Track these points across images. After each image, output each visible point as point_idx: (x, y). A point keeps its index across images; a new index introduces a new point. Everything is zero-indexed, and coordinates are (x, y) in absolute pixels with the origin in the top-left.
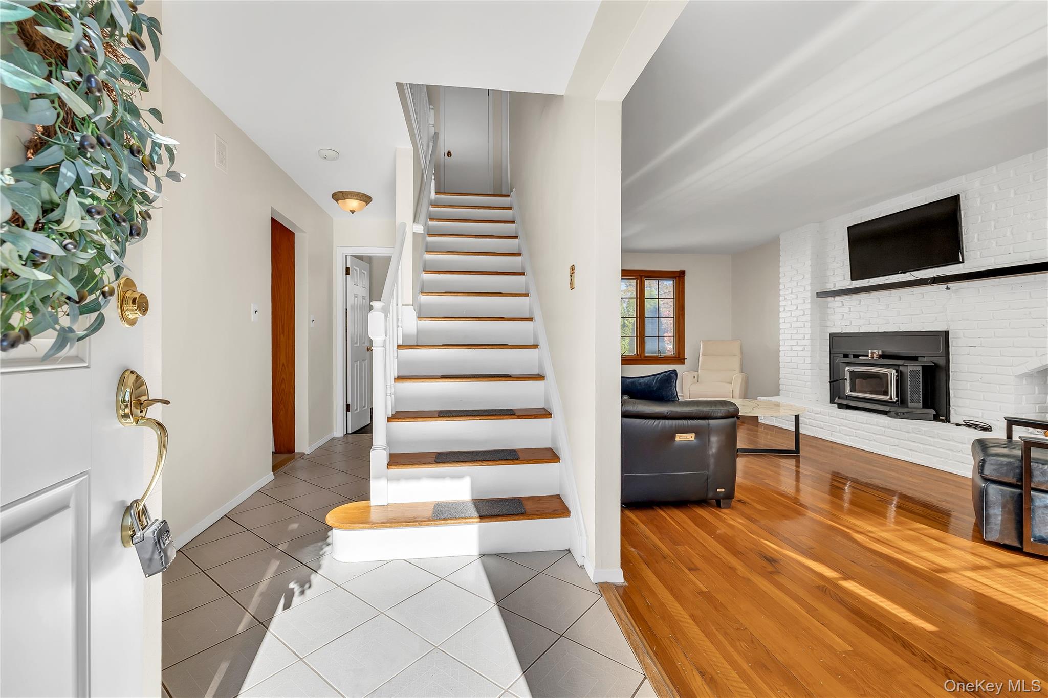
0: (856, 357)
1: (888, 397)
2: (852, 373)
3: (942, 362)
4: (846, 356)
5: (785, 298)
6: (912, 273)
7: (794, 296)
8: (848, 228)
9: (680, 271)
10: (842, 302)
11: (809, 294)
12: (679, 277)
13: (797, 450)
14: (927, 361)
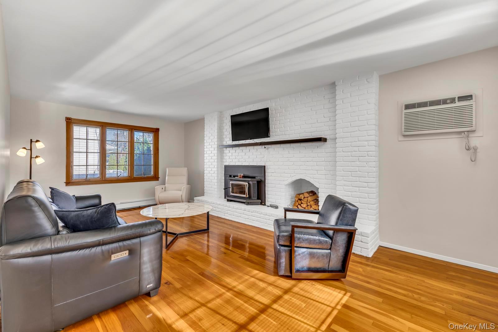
0: (234, 176)
1: (245, 196)
2: (232, 184)
3: (263, 179)
4: (230, 176)
5: (207, 147)
6: (254, 140)
7: (210, 146)
8: (231, 116)
9: (156, 128)
10: (229, 151)
11: (216, 146)
12: (156, 131)
13: (208, 229)
14: (258, 178)
